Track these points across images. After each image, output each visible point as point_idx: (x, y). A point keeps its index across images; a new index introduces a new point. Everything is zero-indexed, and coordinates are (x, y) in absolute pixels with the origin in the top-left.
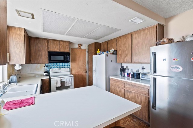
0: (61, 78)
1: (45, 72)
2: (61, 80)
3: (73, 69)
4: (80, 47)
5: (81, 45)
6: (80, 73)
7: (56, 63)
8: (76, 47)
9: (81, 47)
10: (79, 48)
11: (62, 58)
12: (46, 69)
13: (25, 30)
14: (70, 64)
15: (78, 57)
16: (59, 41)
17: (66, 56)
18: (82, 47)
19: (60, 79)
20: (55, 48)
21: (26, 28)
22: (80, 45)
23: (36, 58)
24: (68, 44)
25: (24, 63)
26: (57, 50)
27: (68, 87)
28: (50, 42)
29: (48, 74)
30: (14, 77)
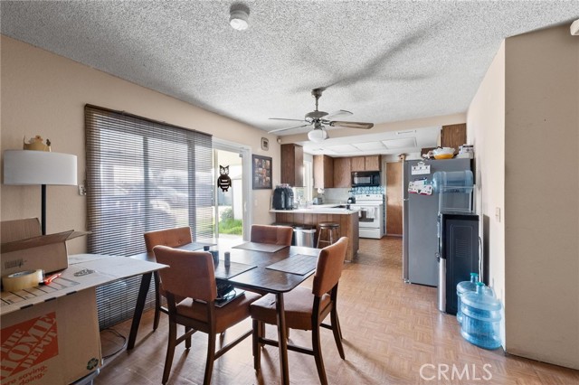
0: (362, 207)
2: (362, 209)
3: (389, 198)
4: (403, 160)
5: (405, 155)
7: (365, 186)
8: (397, 159)
10: (401, 162)
11: (368, 180)
12: (351, 195)
14: (384, 189)
16: (365, 157)
17: (374, 176)
18: (408, 158)
20: (359, 167)
22: (403, 157)
23: (339, 182)
24: (377, 158)
25: (323, 187)
26: (362, 169)
27: (372, 220)
28: (354, 160)
29: (353, 201)
30: (316, 199)
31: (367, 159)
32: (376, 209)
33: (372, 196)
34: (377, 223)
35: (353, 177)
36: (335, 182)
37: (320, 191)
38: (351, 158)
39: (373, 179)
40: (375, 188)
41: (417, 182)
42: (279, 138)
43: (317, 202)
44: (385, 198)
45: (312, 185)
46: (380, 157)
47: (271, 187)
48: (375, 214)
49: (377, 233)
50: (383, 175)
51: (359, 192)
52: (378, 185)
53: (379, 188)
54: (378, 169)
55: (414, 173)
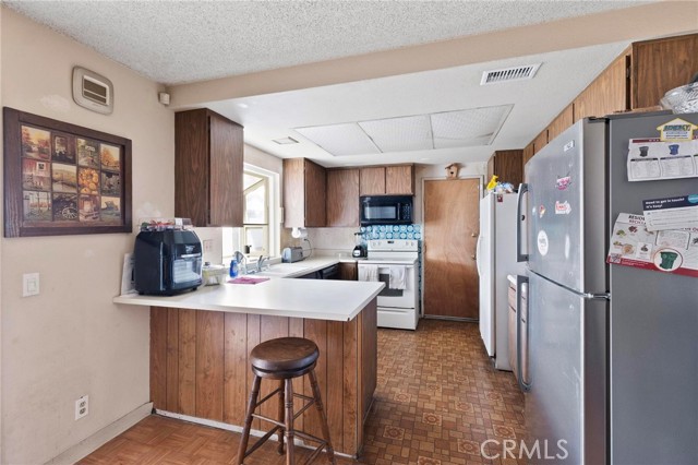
0: (381, 266)
1: (356, 248)
2: (380, 269)
3: (430, 246)
4: (454, 175)
5: (458, 166)
6: (454, 260)
7: (385, 224)
8: (443, 174)
9: (460, 174)
10: (450, 179)
11: (391, 212)
12: (359, 240)
13: (306, 159)
14: (420, 228)
15: (446, 206)
16: (385, 167)
17: (402, 205)
18: (463, 173)
19: (376, 267)
20: (375, 188)
21: (307, 157)
22: (454, 169)
23: (337, 216)
24: (409, 170)
25: (302, 225)
26: (379, 191)
27: (399, 293)
28: (365, 174)
29: (363, 252)
30: (288, 251)
31: (390, 171)
32: (407, 269)
33: (399, 244)
34: (409, 298)
35: (362, 207)
36: (329, 216)
37: (296, 234)
38: (359, 170)
39: (400, 210)
40: (403, 228)
41: (653, 218)
42: (167, 89)
43: (289, 256)
44: (421, 248)
45: (279, 220)
46: (415, 168)
47: (125, 227)
48: (407, 281)
49: (410, 320)
50: (419, 204)
51: (374, 234)
52: (409, 222)
53: (410, 228)
54: (409, 192)
55: (638, 172)
